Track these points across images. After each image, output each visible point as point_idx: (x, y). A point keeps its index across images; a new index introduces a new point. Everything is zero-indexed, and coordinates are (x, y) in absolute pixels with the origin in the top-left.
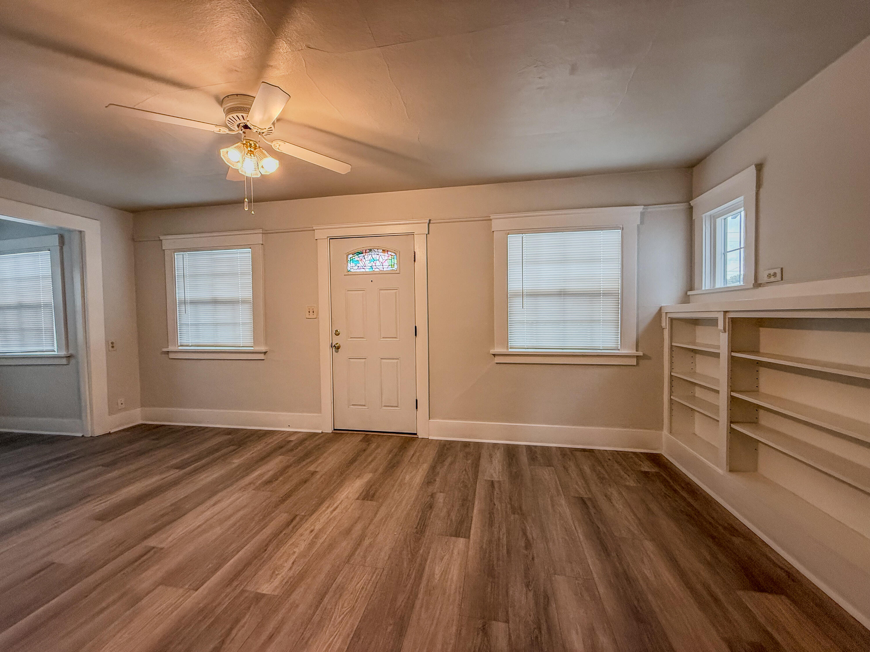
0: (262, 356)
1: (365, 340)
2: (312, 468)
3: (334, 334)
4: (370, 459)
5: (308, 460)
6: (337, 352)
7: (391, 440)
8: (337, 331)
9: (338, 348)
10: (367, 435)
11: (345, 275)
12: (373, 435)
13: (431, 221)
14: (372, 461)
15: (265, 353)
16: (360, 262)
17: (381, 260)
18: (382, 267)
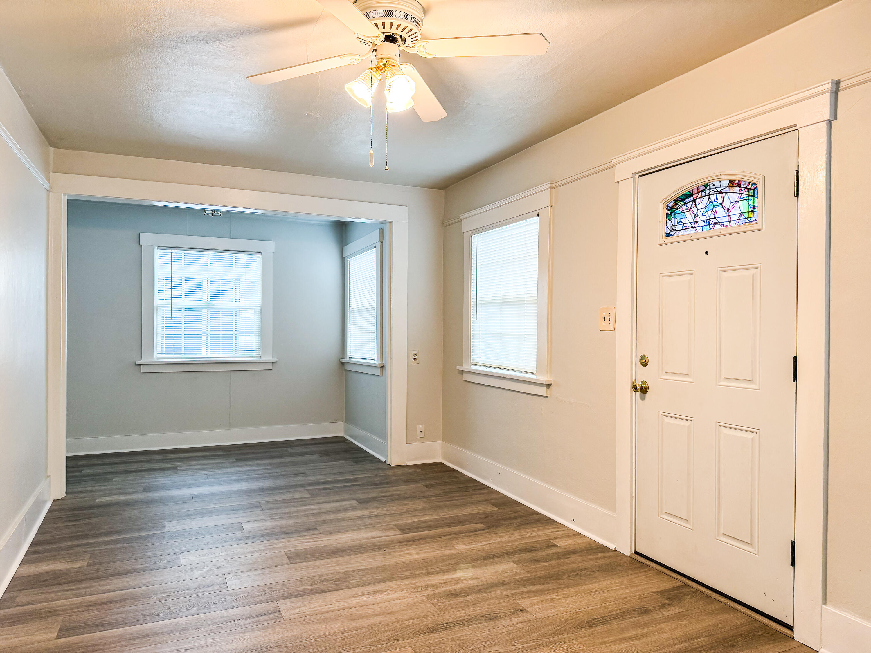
0: (542, 391)
1: (691, 380)
2: (524, 603)
3: (639, 364)
4: (633, 633)
5: (541, 587)
6: (643, 399)
7: (728, 616)
8: (644, 357)
9: (644, 390)
10: (686, 585)
11: (659, 245)
12: (698, 590)
13: (842, 85)
14: (631, 638)
15: (549, 386)
16: (688, 214)
17: (727, 204)
18: (726, 219)
